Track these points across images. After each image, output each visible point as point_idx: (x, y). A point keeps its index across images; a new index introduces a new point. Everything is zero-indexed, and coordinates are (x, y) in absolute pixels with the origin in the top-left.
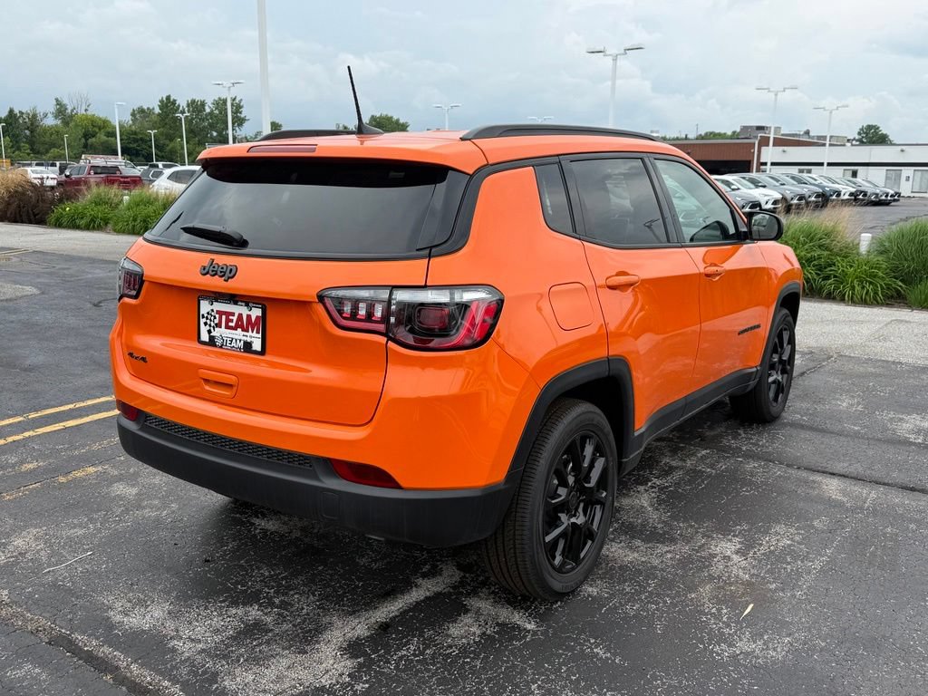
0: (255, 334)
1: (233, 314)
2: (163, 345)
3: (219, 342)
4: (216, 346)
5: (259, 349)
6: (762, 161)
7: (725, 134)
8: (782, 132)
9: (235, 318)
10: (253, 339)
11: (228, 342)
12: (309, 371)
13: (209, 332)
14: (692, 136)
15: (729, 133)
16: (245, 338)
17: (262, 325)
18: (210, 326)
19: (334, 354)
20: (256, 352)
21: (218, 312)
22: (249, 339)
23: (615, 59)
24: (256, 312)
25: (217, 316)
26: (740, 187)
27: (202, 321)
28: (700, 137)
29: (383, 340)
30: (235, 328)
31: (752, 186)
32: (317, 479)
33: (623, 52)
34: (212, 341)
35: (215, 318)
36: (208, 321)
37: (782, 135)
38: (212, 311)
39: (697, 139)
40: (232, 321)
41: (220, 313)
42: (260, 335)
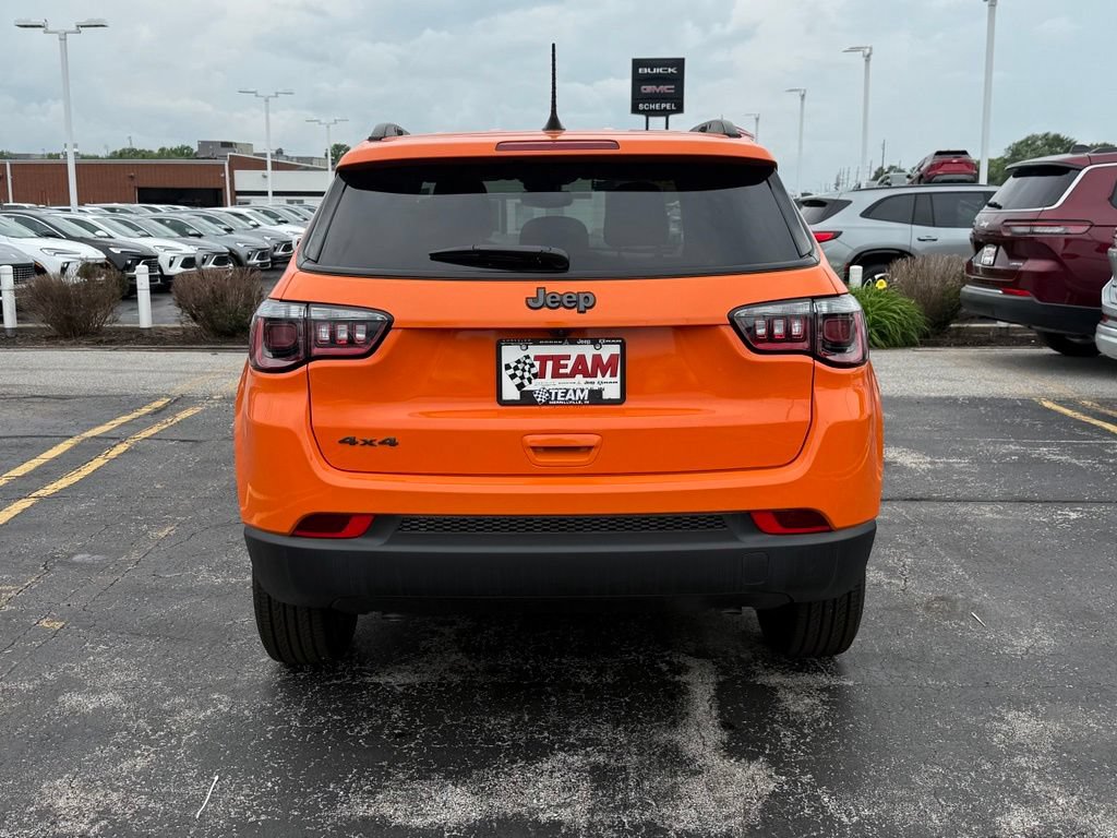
0: (607, 377)
1: (568, 357)
2: (410, 415)
3: (541, 398)
4: (536, 404)
5: (616, 395)
6: (237, 189)
7: (150, 152)
8: (255, 151)
9: (570, 364)
10: (602, 386)
11: (560, 395)
12: (714, 412)
13: (520, 386)
14: (103, 153)
15: (156, 151)
16: (589, 386)
17: (620, 365)
18: (522, 378)
19: (746, 383)
20: (611, 402)
21: (537, 358)
22: (596, 387)
23: (63, 38)
24: (609, 351)
25: (537, 364)
26: (260, 223)
27: (505, 374)
28: (115, 155)
29: (809, 359)
30: (572, 375)
31: (273, 222)
32: (737, 540)
33: (74, 28)
34: (527, 399)
35: (532, 366)
36: (519, 373)
37: (255, 155)
38: (527, 357)
39: (111, 158)
40: (566, 366)
41: (543, 359)
42: (618, 379)
